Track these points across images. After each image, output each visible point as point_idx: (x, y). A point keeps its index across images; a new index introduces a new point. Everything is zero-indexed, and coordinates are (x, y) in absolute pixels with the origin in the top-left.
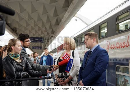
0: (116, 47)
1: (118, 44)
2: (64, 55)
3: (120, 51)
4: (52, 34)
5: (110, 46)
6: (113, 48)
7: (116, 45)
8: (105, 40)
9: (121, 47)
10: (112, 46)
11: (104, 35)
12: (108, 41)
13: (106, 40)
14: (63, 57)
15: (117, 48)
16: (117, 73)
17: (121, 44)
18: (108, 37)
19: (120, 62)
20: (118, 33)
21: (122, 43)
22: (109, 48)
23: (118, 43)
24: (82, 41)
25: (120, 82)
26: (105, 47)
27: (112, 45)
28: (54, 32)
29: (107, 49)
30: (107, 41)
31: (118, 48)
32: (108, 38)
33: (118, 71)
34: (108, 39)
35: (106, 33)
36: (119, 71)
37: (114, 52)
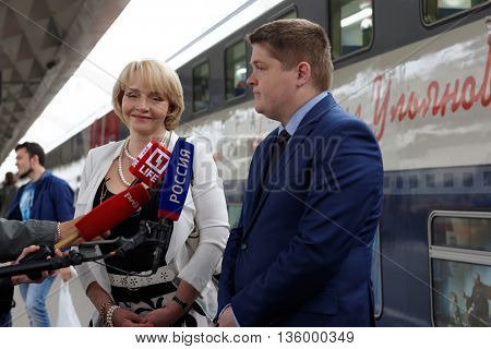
0: (426, 110)
1: (433, 90)
2: (141, 156)
3: (445, 132)
4: (52, 50)
5: (393, 102)
6: (412, 116)
7: (425, 96)
8: (363, 70)
9: (455, 108)
10: (401, 101)
11: (356, 40)
12: (379, 78)
13: (369, 70)
14: (135, 164)
15: (430, 111)
16: (437, 252)
17: (451, 90)
18: (381, 50)
19: (449, 191)
20: (432, 30)
21: (457, 82)
22: (389, 117)
23: (434, 84)
24: (233, 80)
25: (451, 306)
26: (362, 110)
27: (403, 97)
28: (65, 34)
29: (376, 123)
30: (375, 75)
31: (435, 110)
32: (378, 58)
33: (439, 240)
34: (382, 67)
35: (365, 31)
36: (448, 242)
37: (418, 136)
